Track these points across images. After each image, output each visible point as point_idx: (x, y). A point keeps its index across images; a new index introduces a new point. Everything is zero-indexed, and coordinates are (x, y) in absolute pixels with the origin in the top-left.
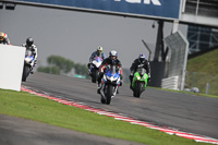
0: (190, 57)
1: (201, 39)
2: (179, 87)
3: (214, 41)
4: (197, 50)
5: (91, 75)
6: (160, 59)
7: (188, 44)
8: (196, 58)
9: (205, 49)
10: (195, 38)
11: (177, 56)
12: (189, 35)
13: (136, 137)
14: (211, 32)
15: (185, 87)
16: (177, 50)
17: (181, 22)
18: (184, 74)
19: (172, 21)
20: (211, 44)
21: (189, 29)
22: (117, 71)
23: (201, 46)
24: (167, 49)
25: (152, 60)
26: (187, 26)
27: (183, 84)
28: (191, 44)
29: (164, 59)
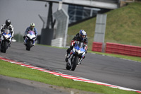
0: (70, 25)
1: (77, 14)
2: (63, 45)
3: (85, 15)
4: (74, 21)
5: (26, 45)
6: (50, 27)
7: (68, 17)
8: (74, 27)
9: (79, 20)
10: (73, 13)
11: (62, 25)
12: (69, 11)
13: (35, 78)
14: (83, 9)
15: (67, 45)
16: (61, 21)
17: (64, 3)
18: (66, 36)
19: (58, 2)
20: (83, 17)
21: (69, 8)
22: (84, 47)
23: (77, 18)
24: (55, 21)
25: (45, 27)
26: (67, 6)
27: (65, 43)
28: (70, 17)
29: (53, 27)
